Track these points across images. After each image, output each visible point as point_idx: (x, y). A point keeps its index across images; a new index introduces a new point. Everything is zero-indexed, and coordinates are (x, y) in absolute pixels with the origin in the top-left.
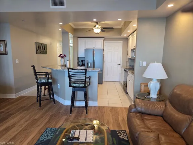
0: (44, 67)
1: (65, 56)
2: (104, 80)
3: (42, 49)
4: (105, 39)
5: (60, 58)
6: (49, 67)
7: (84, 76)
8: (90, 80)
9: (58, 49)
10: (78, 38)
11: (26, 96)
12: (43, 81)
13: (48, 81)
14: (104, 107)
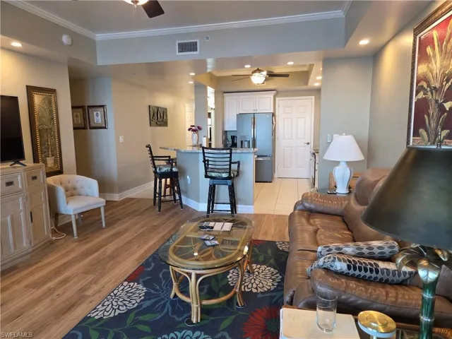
0: (164, 148)
1: (199, 128)
2: (276, 175)
3: (159, 117)
4: (278, 93)
5: (191, 132)
6: (173, 148)
7: (228, 159)
8: (239, 167)
9: (187, 116)
10: (225, 94)
11: (133, 199)
12: (164, 170)
13: (171, 170)
14: (264, 215)
